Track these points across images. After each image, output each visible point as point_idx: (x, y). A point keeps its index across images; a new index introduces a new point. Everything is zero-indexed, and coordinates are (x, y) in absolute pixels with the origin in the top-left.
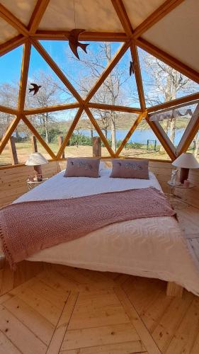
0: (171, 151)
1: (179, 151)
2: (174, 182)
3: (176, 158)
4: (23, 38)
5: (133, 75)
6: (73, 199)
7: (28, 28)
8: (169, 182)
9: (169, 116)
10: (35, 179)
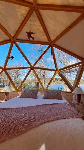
0: (71, 87)
1: (74, 87)
2: (75, 102)
3: (73, 91)
4: (11, 41)
5: (52, 56)
6: (22, 108)
7: (13, 38)
8: (73, 102)
9: (68, 72)
10: (4, 100)
